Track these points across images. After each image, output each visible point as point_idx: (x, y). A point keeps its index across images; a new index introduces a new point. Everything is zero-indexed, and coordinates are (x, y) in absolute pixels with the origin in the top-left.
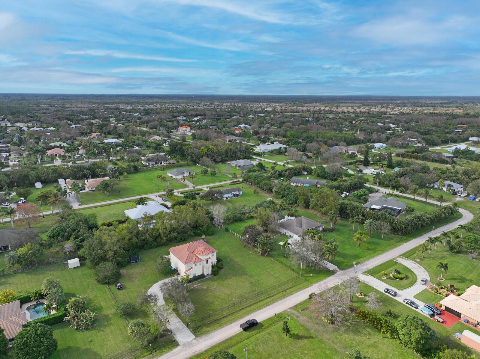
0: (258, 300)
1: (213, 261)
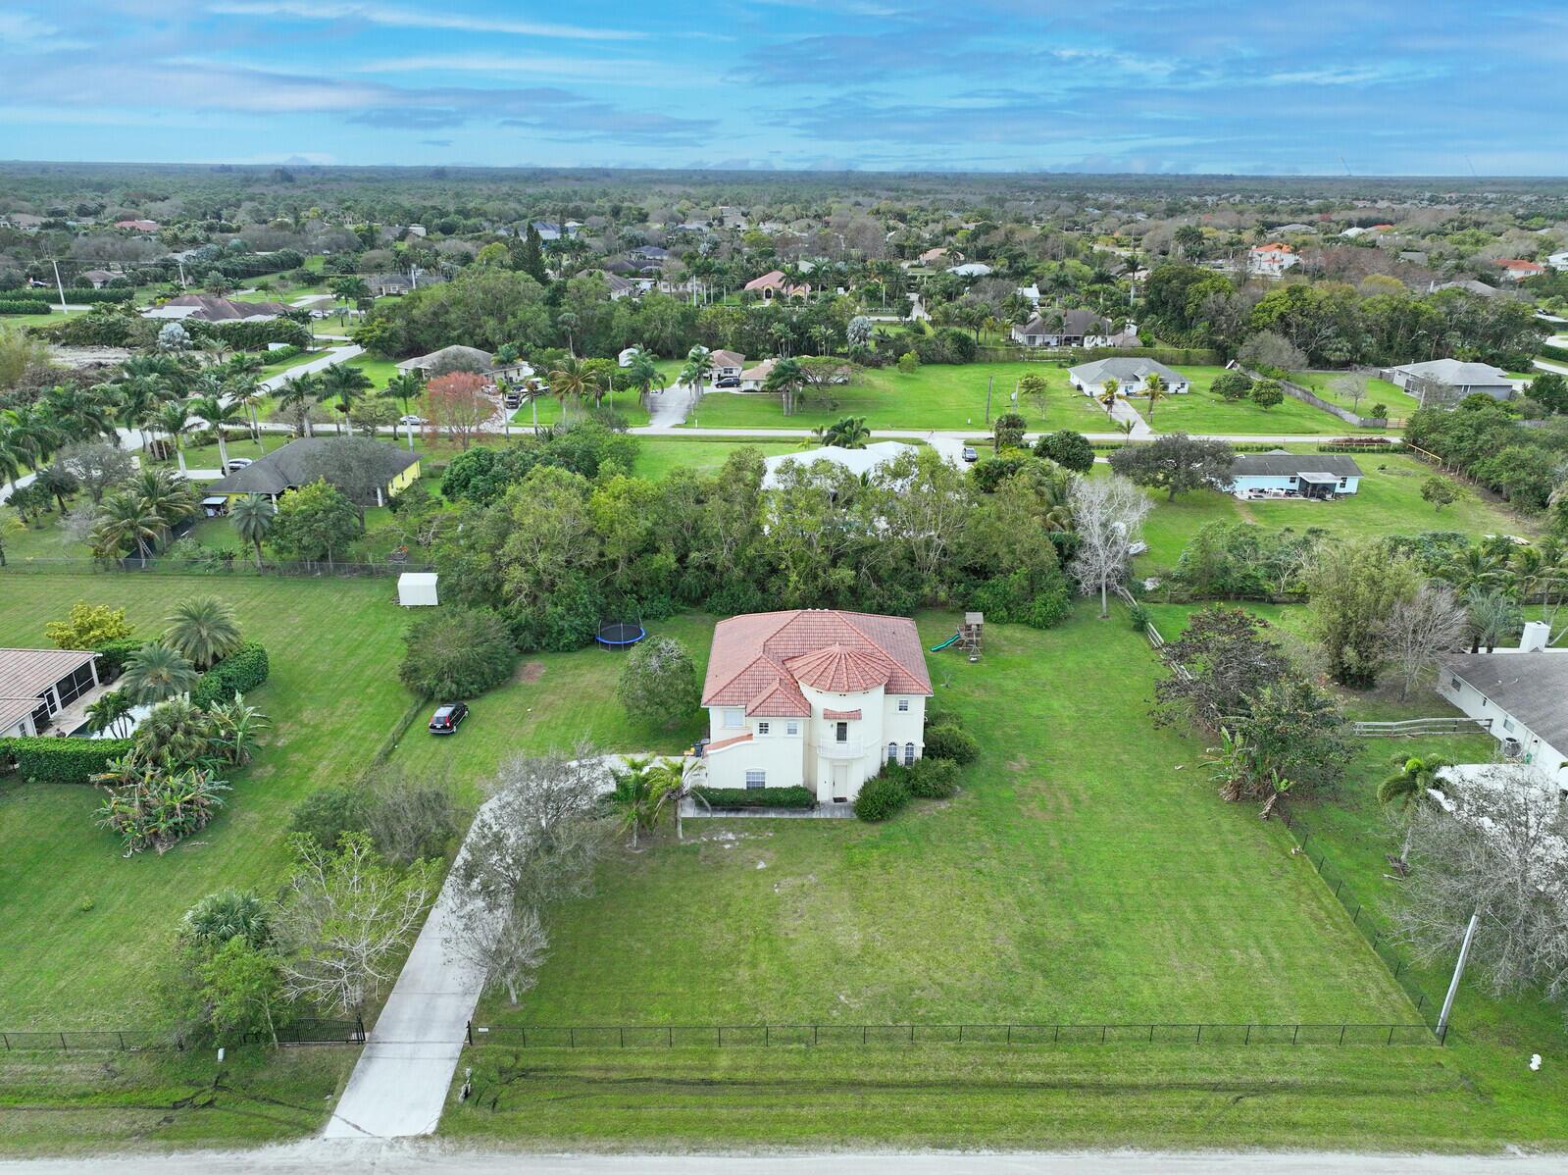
0: (990, 1074)
1: (902, 743)
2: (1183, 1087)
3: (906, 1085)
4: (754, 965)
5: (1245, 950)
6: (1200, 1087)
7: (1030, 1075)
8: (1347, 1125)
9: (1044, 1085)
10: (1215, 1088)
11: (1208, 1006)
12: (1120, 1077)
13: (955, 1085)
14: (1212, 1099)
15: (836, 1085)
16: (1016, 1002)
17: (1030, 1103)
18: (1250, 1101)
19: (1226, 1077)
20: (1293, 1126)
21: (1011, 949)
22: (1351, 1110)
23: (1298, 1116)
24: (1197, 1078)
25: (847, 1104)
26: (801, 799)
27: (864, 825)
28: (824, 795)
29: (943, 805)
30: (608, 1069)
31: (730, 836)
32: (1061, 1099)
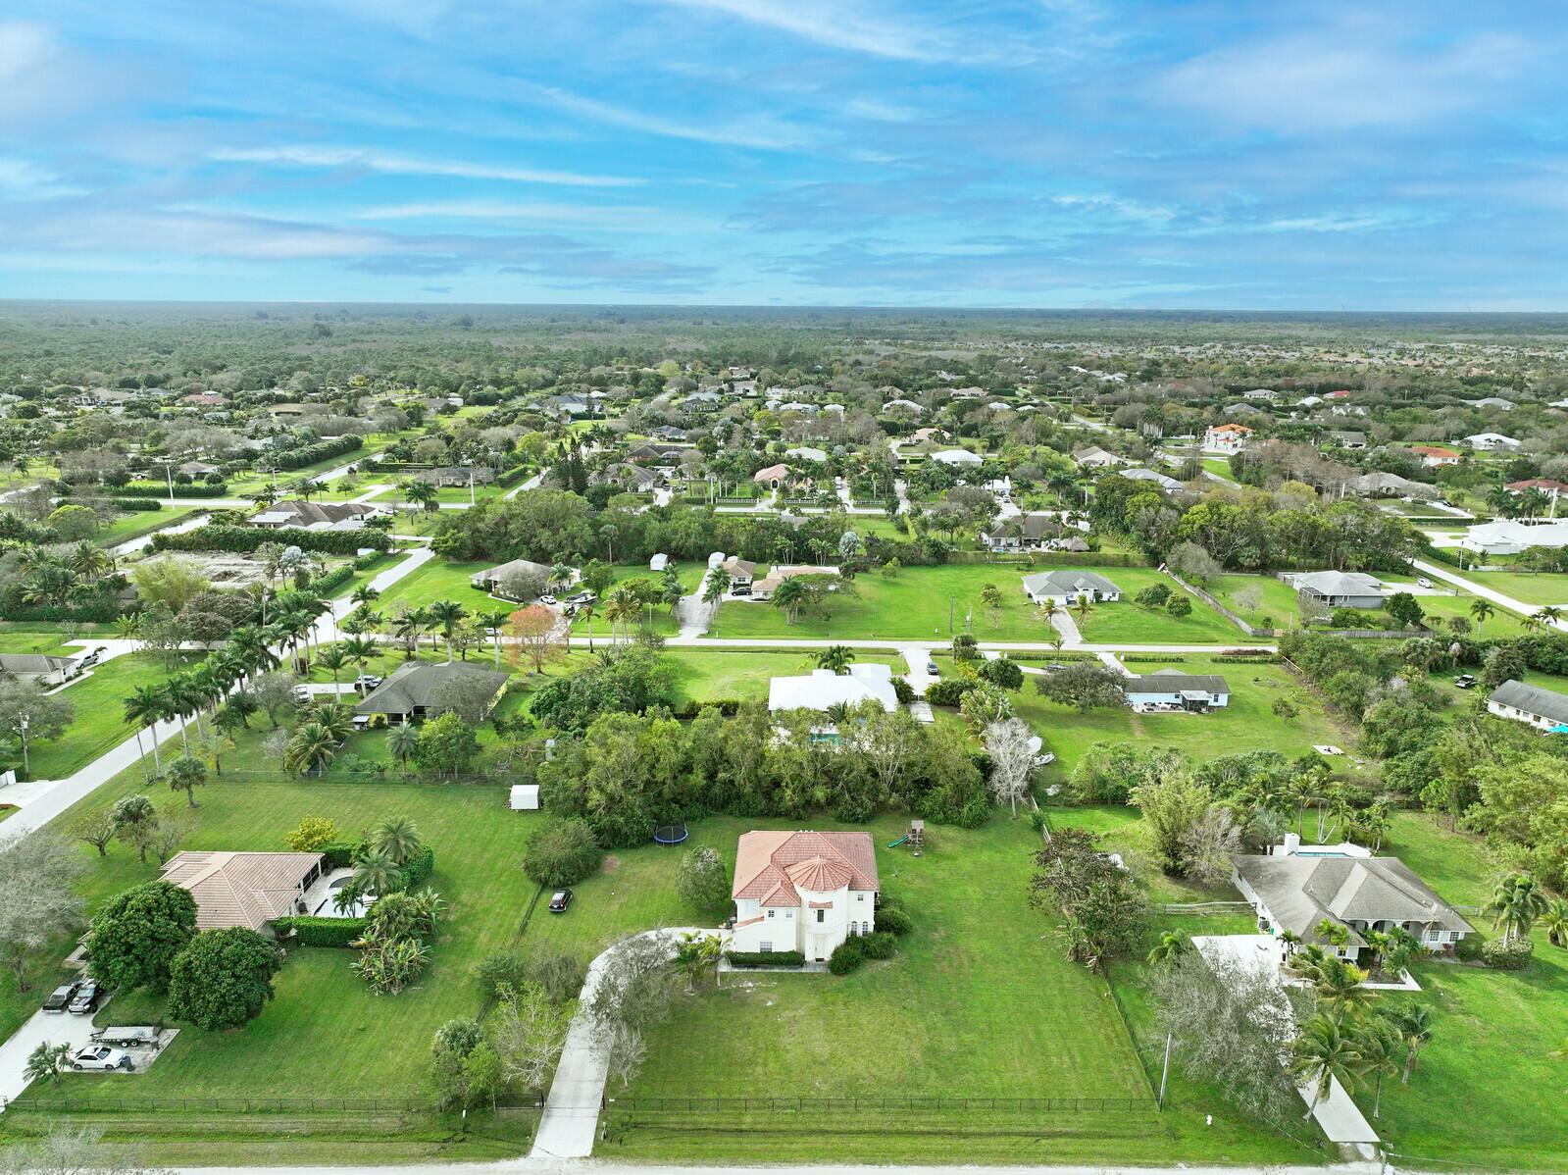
0: (899, 1126)
1: (860, 922)
2: (1008, 1134)
3: (851, 1132)
4: (765, 1065)
5: (1060, 1056)
6: (1019, 1134)
7: (922, 1127)
8: (1095, 1153)
9: (929, 1133)
10: (1026, 1135)
11: (1031, 1090)
12: (973, 1129)
13: (879, 1133)
14: (1023, 1140)
15: (812, 1132)
16: (918, 1086)
17: (920, 1143)
18: (1044, 1142)
19: (1033, 1129)
20: (1065, 1154)
21: (918, 1056)
22: (1101, 1145)
23: (1070, 1149)
24: (1016, 1129)
25: (818, 1142)
26: (795, 959)
27: (834, 977)
28: (809, 957)
29: (886, 964)
30: (683, 1123)
31: (750, 984)
32: (939, 1140)
